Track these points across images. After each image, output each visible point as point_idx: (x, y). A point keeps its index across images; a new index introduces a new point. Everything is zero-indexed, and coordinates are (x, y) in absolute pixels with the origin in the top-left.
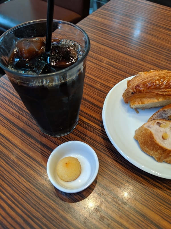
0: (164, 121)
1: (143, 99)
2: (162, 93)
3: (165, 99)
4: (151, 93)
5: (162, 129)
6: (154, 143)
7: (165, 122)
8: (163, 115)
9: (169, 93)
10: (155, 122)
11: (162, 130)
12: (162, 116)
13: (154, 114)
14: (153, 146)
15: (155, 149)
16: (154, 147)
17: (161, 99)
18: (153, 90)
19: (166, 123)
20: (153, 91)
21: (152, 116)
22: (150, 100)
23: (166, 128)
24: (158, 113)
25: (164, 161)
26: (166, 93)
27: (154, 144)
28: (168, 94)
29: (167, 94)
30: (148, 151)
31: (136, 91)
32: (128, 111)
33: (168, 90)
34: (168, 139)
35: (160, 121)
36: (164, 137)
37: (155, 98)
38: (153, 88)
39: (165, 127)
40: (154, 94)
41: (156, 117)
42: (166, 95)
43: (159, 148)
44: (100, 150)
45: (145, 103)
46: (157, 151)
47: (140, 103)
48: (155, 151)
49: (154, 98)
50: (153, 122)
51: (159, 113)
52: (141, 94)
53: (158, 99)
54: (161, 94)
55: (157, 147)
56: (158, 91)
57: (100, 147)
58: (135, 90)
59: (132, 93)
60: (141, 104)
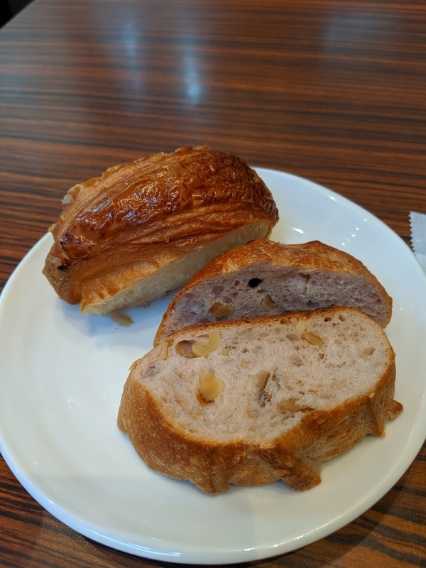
0: (200, 333)
1: (108, 275)
2: (155, 238)
3: (180, 253)
4: (122, 250)
5: (197, 364)
6: (168, 437)
7: (205, 333)
8: (195, 309)
9: (179, 230)
10: (170, 345)
11: (197, 369)
12: (194, 313)
13: (165, 317)
14: (169, 447)
15: (178, 456)
16: (174, 448)
17: (165, 260)
18: (122, 235)
19: (206, 336)
20: (122, 237)
21: (162, 325)
22: (129, 272)
23: (211, 354)
24: (177, 309)
25: (232, 484)
26: (169, 233)
27: (167, 440)
28: (179, 234)
29: (175, 235)
30: (163, 466)
31: (68, 258)
32: (93, 329)
33: (171, 219)
34: (217, 400)
35: (187, 337)
36: (205, 397)
37: (143, 262)
38: (119, 231)
39: (207, 351)
40: (133, 250)
41: (176, 324)
42: (173, 239)
43: (189, 448)
44: (14, 511)
45: (118, 290)
46: (188, 463)
47: (105, 292)
48: (183, 462)
49: (139, 262)
50: (165, 349)
51: (179, 307)
52: (91, 262)
53: (155, 263)
54: (155, 243)
55: (182, 448)
56: (140, 234)
57: (12, 502)
58: (64, 255)
59: (61, 268)
60: (108, 297)
